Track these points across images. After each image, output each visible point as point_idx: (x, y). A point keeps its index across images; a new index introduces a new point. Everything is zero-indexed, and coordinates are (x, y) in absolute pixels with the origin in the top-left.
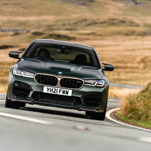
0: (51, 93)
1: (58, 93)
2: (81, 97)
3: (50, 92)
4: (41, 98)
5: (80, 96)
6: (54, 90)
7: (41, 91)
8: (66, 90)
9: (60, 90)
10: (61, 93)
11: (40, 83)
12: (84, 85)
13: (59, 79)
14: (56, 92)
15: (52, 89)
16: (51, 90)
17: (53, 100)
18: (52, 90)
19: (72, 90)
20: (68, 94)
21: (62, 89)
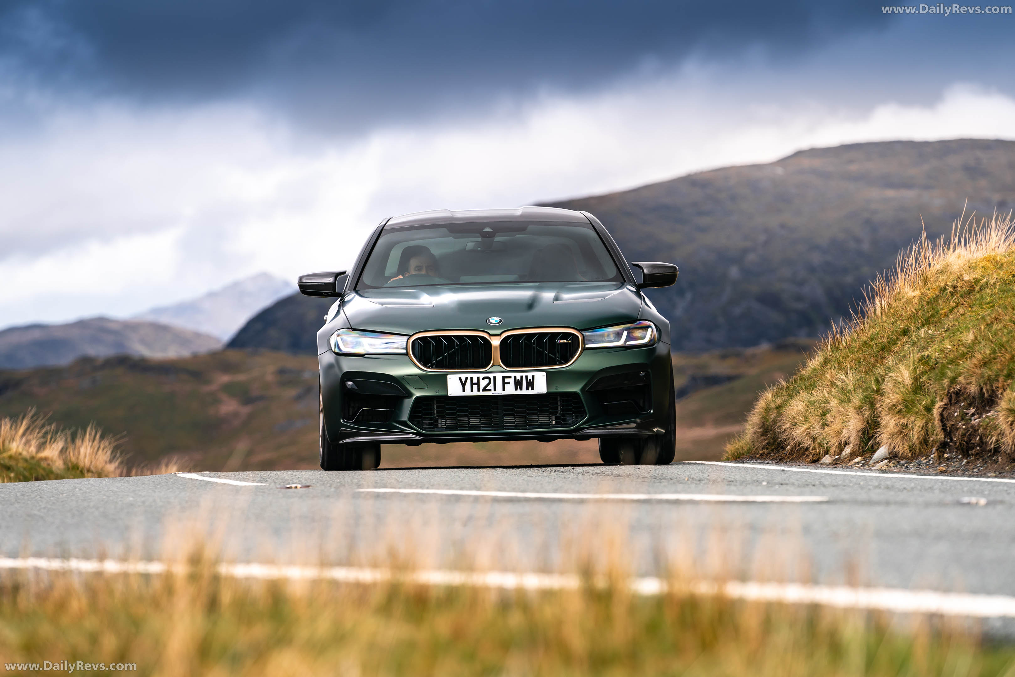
2: (582, 390)
3: (472, 390)
4: (442, 417)
5: (576, 388)
6: (483, 383)
9: (504, 378)
11: (431, 367)
12: (584, 349)
13: (496, 342)
14: (491, 386)
15: (475, 381)
16: (472, 384)
17: (485, 416)
18: (478, 384)
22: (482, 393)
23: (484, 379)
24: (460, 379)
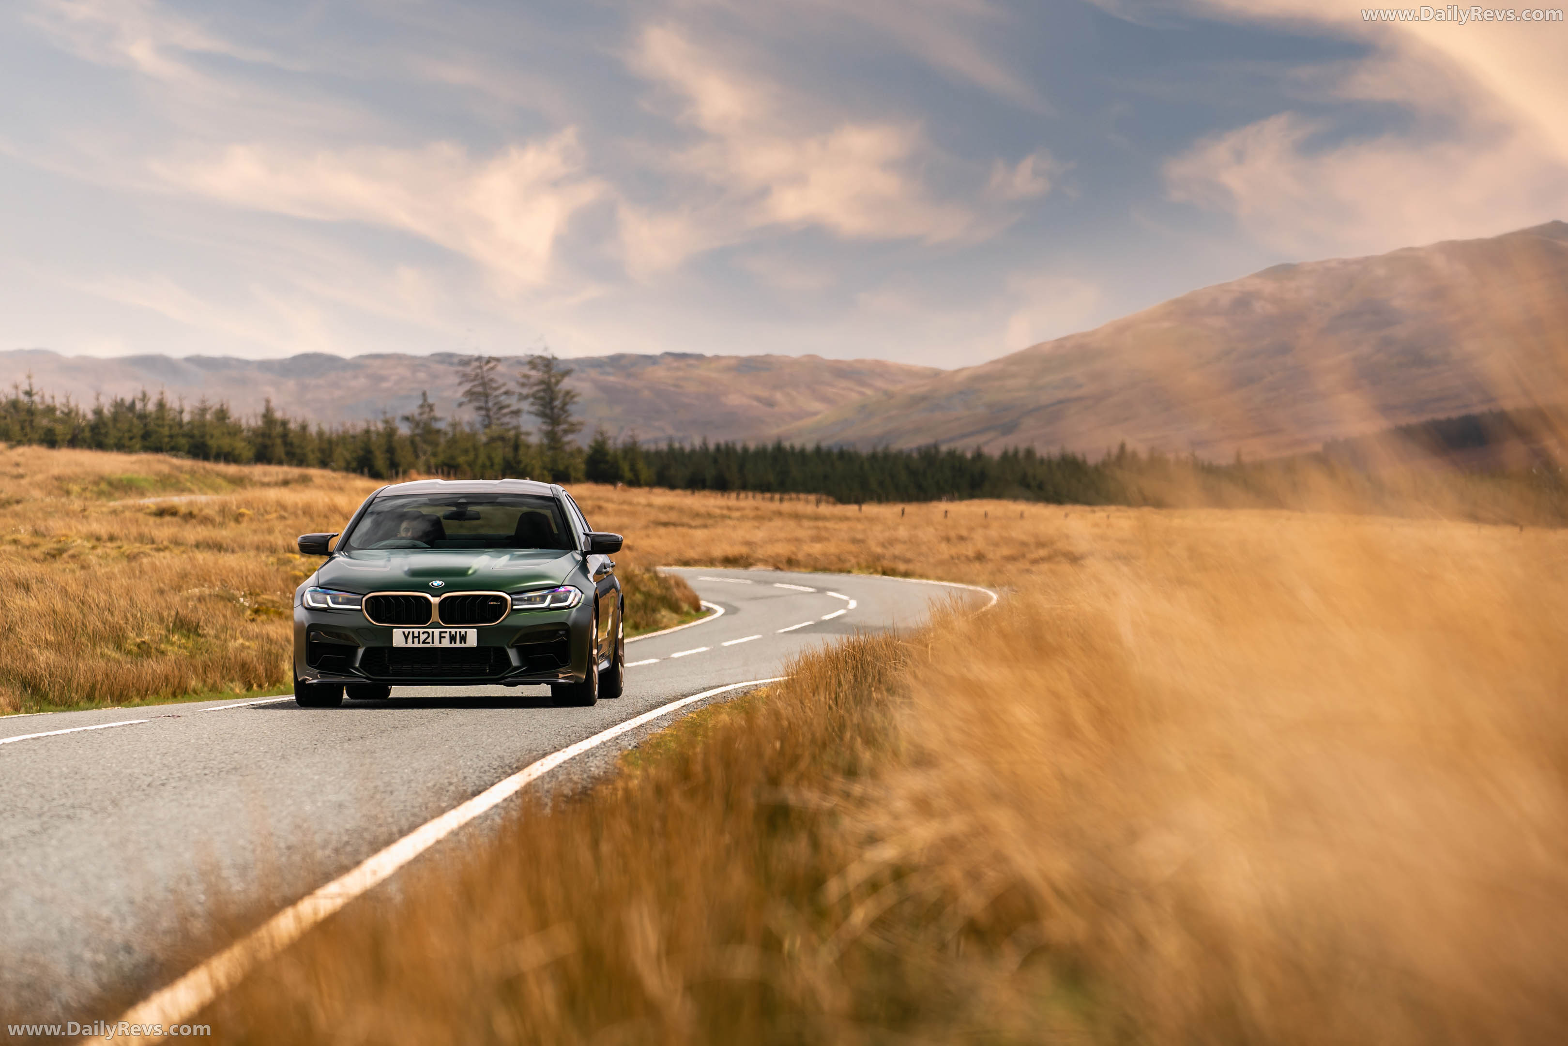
0: (416, 645)
1: (437, 644)
3: (413, 642)
6: (423, 637)
7: (387, 645)
8: (458, 630)
9: (441, 633)
10: (446, 643)
12: (512, 610)
14: (430, 640)
15: (416, 634)
16: (414, 637)
18: (419, 637)
19: (475, 630)
20: (465, 643)
21: (448, 630)
22: (421, 645)
23: (424, 633)
24: (404, 632)
